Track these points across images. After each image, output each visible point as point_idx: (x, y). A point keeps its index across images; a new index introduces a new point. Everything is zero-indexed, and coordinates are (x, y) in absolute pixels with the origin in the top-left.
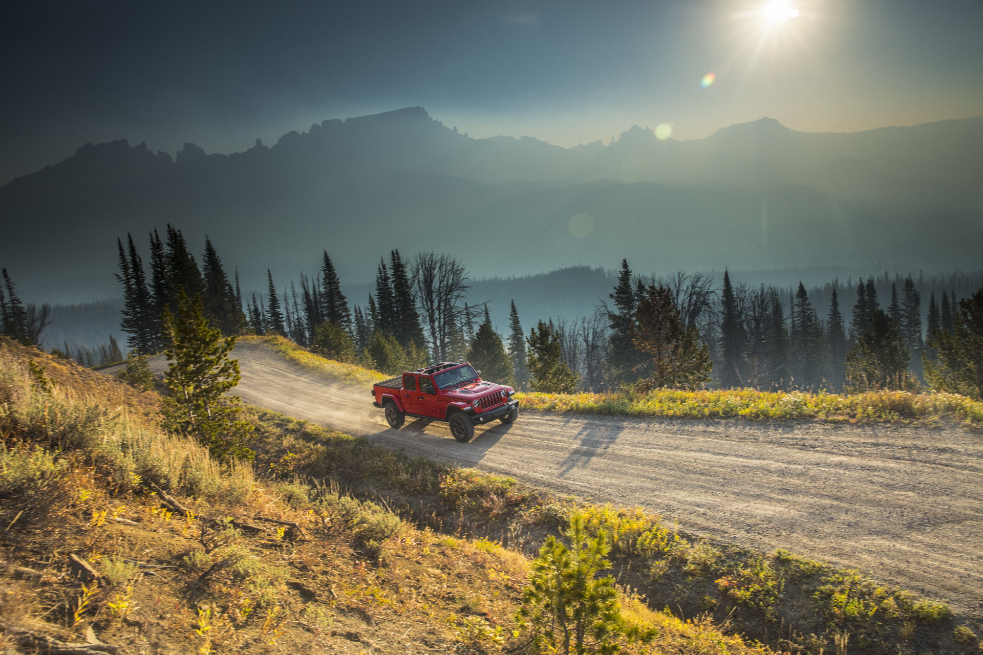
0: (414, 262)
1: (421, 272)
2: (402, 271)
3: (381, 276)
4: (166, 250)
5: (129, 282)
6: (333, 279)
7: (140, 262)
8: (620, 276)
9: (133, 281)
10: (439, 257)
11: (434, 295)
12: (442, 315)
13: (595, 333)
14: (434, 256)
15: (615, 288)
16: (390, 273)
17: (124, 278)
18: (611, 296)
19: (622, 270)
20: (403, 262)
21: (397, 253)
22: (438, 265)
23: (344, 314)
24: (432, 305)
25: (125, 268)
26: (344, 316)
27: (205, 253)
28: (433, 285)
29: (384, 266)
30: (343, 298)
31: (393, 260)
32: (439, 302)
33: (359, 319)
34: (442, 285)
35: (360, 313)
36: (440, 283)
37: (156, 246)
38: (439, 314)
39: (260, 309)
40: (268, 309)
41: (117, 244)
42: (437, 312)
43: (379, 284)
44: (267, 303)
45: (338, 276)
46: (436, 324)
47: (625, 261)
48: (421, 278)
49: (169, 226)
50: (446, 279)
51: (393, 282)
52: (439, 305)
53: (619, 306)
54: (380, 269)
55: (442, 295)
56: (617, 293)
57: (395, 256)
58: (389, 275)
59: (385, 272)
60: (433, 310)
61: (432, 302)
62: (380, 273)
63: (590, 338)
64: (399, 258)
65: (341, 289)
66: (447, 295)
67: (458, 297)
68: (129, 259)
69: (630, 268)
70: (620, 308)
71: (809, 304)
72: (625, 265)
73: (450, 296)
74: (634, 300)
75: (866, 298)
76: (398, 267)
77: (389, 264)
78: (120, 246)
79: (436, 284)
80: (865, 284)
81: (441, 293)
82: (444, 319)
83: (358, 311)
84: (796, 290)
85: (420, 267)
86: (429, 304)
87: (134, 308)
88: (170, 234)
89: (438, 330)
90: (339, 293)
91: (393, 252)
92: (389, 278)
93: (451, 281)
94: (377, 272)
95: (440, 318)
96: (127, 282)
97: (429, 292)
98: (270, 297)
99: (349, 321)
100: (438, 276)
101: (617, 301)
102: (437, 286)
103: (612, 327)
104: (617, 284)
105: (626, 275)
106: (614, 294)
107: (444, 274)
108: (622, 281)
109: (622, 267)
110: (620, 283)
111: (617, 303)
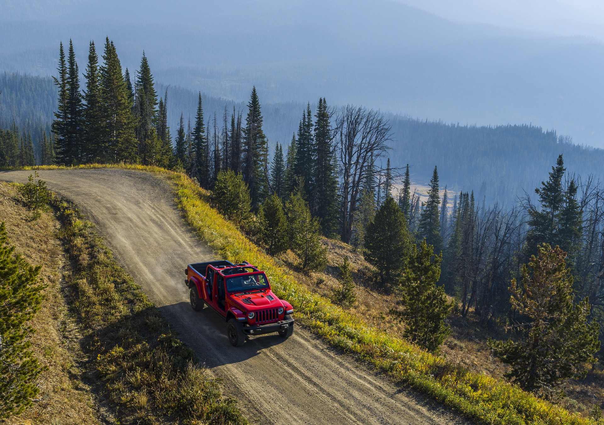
0: (341, 113)
1: (345, 125)
2: (326, 121)
3: (304, 122)
4: (101, 63)
5: (64, 86)
6: (256, 117)
7: (77, 70)
8: (552, 172)
9: (68, 87)
10: (367, 113)
11: (355, 149)
12: (359, 171)
13: (508, 228)
15: (543, 183)
16: (314, 120)
17: (61, 83)
18: (537, 191)
19: (556, 166)
20: (329, 111)
21: (325, 102)
22: (365, 120)
23: (261, 153)
24: (350, 160)
25: (63, 72)
26: (261, 155)
27: (139, 69)
28: (355, 140)
29: (309, 113)
30: (264, 137)
31: (320, 108)
32: (358, 157)
33: (279, 157)
34: (364, 141)
35: (281, 151)
36: (363, 139)
37: (92, 59)
38: (356, 169)
39: (185, 131)
40: (193, 131)
41: (60, 48)
42: (354, 167)
43: (300, 130)
44: (194, 125)
45: (262, 115)
46: (351, 179)
47: (560, 157)
48: (345, 131)
49: (107, 39)
50: (369, 136)
51: (315, 130)
52: (358, 160)
53: (544, 203)
54: (304, 116)
55: (362, 151)
56: (544, 189)
57: (322, 104)
58: (313, 123)
59: (309, 119)
60: (350, 164)
61: (351, 156)
62: (304, 118)
63: (502, 233)
64: (325, 107)
65: (262, 128)
66: (367, 153)
67: (378, 155)
68: (67, 65)
69: (564, 166)
70: (544, 205)
72: (560, 162)
73: (370, 154)
74: (561, 200)
76: (323, 116)
77: (315, 112)
78: (61, 50)
79: (358, 140)
81: (361, 149)
82: (360, 175)
83: (279, 149)
85: (346, 119)
86: (347, 158)
87: (66, 113)
88: (107, 47)
89: (351, 185)
90: (260, 132)
91: (321, 100)
92: (312, 125)
93: (374, 139)
94: (302, 117)
95: (355, 175)
96: (63, 86)
97: (350, 146)
98: (196, 120)
99: (265, 160)
100: (361, 131)
101: (542, 197)
102: (359, 142)
103: (530, 223)
104: (547, 179)
105: (558, 172)
106: (541, 190)
107: (368, 130)
108: (553, 177)
109: (556, 163)
110: (550, 179)
111: (542, 199)
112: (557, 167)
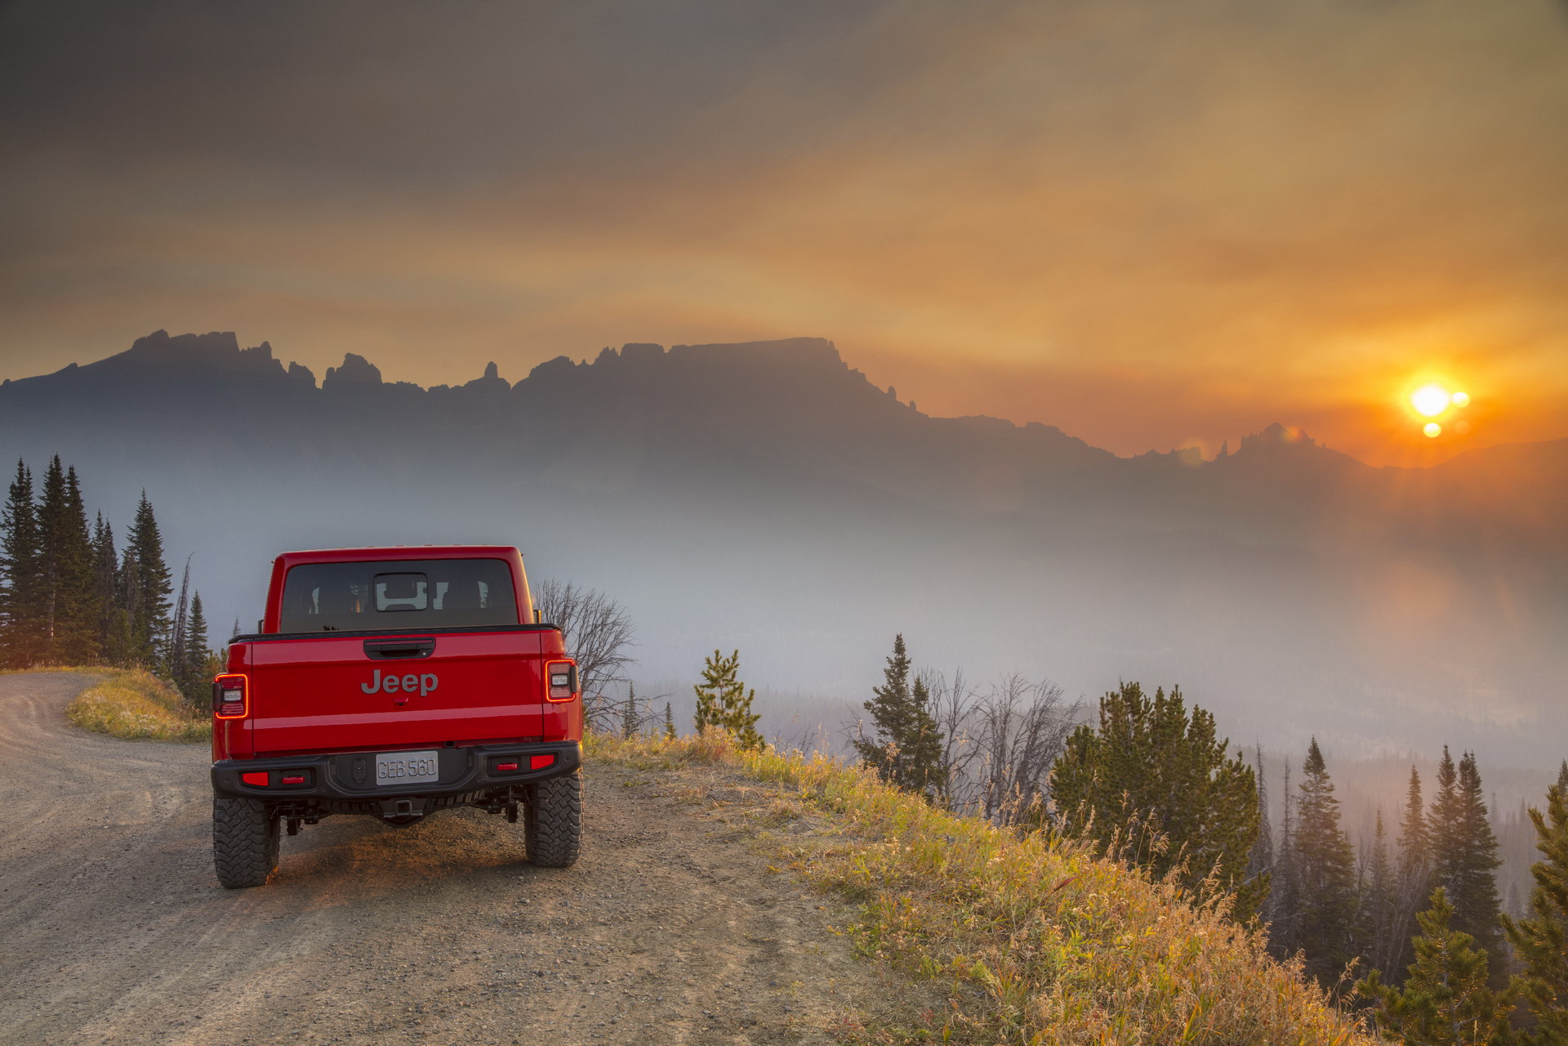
8: (888, 667)
10: (583, 595)
14: (573, 591)
15: (876, 691)
18: (868, 706)
19: (893, 656)
22: (580, 609)
27: (133, 524)
47: (899, 638)
53: (881, 728)
56: (878, 701)
66: (587, 673)
67: (606, 678)
69: (908, 655)
70: (882, 732)
71: (1331, 789)
72: (900, 648)
73: (591, 675)
75: (1458, 792)
80: (1456, 761)
84: (1302, 754)
100: (577, 628)
101: (877, 717)
104: (882, 682)
105: (899, 667)
106: (874, 703)
107: (589, 629)
108: (891, 677)
109: (894, 649)
110: (890, 683)
111: (877, 721)
112: (895, 659)
